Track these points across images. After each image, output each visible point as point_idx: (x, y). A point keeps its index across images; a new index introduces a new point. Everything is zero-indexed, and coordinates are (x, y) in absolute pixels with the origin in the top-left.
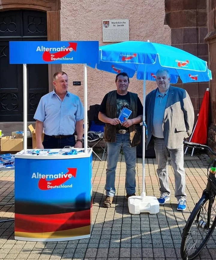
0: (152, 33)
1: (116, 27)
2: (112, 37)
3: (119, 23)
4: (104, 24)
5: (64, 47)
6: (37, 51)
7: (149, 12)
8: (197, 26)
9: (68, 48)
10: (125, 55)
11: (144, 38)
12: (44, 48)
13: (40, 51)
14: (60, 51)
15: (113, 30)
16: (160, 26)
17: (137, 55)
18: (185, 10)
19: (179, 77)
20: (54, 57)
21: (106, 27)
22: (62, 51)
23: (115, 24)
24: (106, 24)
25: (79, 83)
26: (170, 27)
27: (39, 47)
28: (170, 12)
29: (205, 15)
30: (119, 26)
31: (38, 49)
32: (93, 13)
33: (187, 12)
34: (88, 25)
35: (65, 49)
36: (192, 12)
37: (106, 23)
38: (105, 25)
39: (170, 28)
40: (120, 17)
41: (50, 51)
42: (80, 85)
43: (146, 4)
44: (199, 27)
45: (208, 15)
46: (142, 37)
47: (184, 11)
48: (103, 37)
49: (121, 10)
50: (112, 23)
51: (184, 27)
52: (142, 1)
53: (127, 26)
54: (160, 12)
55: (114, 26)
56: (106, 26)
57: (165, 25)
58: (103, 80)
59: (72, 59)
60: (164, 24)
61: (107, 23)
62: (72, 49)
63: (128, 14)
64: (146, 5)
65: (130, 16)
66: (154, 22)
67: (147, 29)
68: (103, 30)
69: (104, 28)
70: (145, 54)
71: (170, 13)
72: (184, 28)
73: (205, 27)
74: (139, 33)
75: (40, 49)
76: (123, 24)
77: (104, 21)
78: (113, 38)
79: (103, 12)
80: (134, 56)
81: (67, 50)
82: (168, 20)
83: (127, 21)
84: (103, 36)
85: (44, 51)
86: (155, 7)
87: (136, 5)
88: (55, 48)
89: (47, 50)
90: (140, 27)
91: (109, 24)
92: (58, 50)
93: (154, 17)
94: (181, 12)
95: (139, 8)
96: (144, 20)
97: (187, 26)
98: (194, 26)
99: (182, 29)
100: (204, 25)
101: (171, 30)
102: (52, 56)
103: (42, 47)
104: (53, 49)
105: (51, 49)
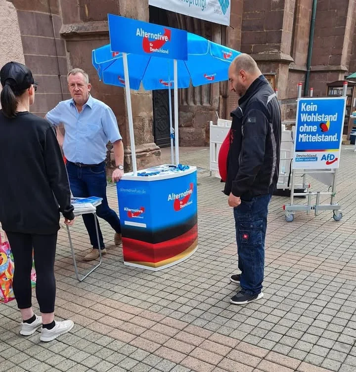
5: (160, 33)
6: (137, 35)
8: (50, 11)
9: (164, 37)
12: (143, 32)
22: (159, 39)
26: (15, 7)
27: (138, 30)
31: (138, 32)
35: (161, 38)
41: (149, 37)
44: (52, 15)
51: (35, 9)
62: (167, 38)
72: (35, 13)
73: (58, 16)
81: (163, 39)
85: (143, 36)
88: (153, 34)
89: (146, 35)
97: (39, 10)
98: (46, 12)
99: (32, 13)
100: (57, 12)
101: (17, 11)
102: (151, 45)
103: (141, 29)
104: (151, 34)
105: (149, 34)
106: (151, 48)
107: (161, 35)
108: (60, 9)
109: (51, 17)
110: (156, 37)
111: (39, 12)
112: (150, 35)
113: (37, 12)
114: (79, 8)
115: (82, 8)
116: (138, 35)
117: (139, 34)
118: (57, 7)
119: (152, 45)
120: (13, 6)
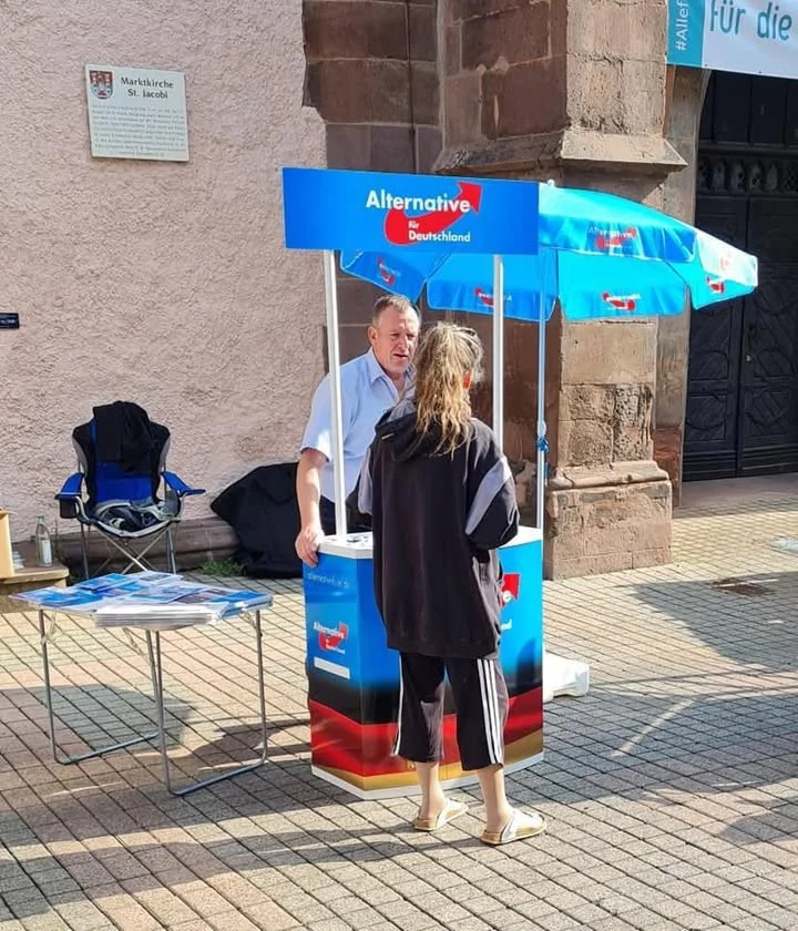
0: (264, 134)
1: (139, 101)
2: (127, 139)
3: (149, 84)
4: (92, 81)
5: (445, 196)
6: (368, 205)
7: (251, 52)
8: (412, 121)
9: (457, 202)
10: (605, 232)
11: (238, 150)
12: (389, 197)
13: (378, 206)
14: (433, 209)
15: (128, 111)
16: (291, 108)
17: (638, 233)
18: (374, 60)
19: (558, 301)
20: (417, 231)
21: (102, 95)
22: (440, 209)
23: (133, 87)
24: (101, 85)
25: (13, 321)
26: (323, 117)
27: (373, 194)
28: (322, 59)
29: (432, 82)
30: (150, 95)
31: (372, 200)
32: (42, 29)
33: (381, 66)
34: (27, 79)
35: (449, 206)
36: (393, 66)
37: (100, 80)
38: (96, 85)
39: (321, 120)
40: (152, 59)
41: (407, 207)
42: (16, 326)
43: (238, 16)
44: (417, 126)
45: (442, 84)
46: (231, 146)
47: (371, 63)
48: (93, 138)
49: (151, 31)
50: (125, 81)
51: (373, 119)
52: (227, 5)
53: (177, 99)
54: (287, 55)
55: (132, 93)
56: (102, 93)
57: (304, 108)
58: (100, 308)
59: (467, 238)
60: (303, 104)
61: (103, 78)
62: (468, 204)
63: (178, 50)
64: (240, 20)
65: (188, 60)
66: (268, 93)
67: (247, 116)
68: (91, 108)
69: (92, 97)
70: (660, 231)
71: (321, 63)
72: (372, 127)
73: (434, 127)
74: (220, 130)
75: (376, 199)
76: (164, 90)
77: (91, 72)
78: (129, 142)
79: (83, 32)
80: (629, 235)
81: (454, 208)
82: (315, 91)
83: (177, 79)
84: (92, 130)
85: (389, 206)
86: (272, 33)
87: (206, 19)
88: (420, 200)
89: (398, 203)
90: (224, 107)
91: (111, 81)
92: (428, 208)
93: (270, 71)
94: (361, 63)
95: (215, 30)
96: (237, 80)
97: (380, 119)
98: (403, 121)
99: (364, 127)
100: (433, 120)
101: (327, 127)
102: (412, 224)
103: (383, 192)
104: (415, 201)
105: (407, 201)
106: (411, 232)
107: (448, 198)
108: (442, 112)
109: (412, 132)
110: (430, 205)
111: (381, 124)
112: (411, 204)
113: (376, 124)
114: (480, 106)
115: (488, 104)
116: (373, 206)
117: (376, 203)
118: (434, 105)
119: (416, 226)
120: (318, 116)
